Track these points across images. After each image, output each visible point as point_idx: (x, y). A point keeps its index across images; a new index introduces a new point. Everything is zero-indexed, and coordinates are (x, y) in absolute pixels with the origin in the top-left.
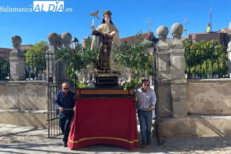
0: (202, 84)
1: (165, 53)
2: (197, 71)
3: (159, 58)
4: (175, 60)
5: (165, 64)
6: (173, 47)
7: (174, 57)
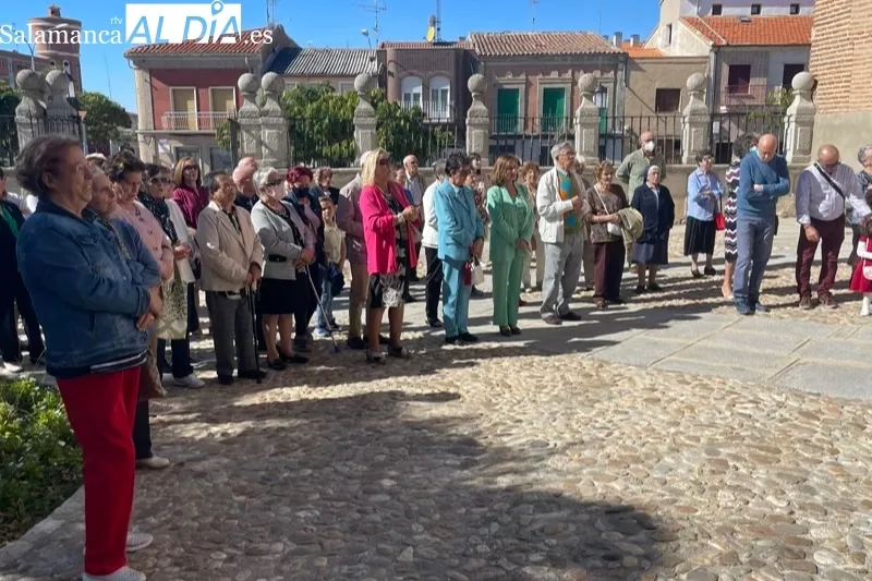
1: (252, 123)
3: (242, 131)
4: (268, 136)
5: (254, 141)
7: (267, 131)
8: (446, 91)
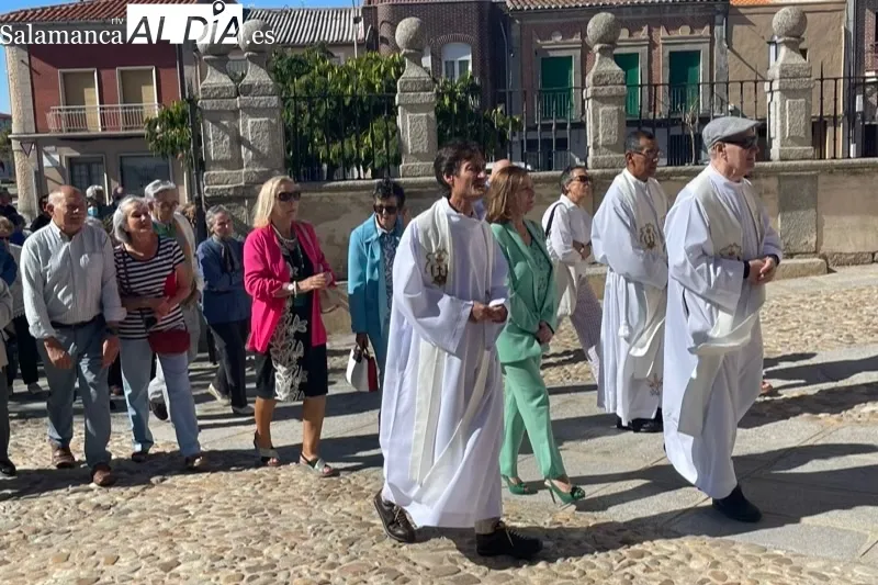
0: (328, 197)
1: (223, 107)
2: (347, 155)
3: (206, 121)
4: (252, 128)
5: (228, 139)
6: (247, 90)
7: (250, 121)
8: (467, 61)
